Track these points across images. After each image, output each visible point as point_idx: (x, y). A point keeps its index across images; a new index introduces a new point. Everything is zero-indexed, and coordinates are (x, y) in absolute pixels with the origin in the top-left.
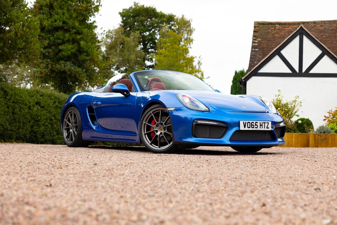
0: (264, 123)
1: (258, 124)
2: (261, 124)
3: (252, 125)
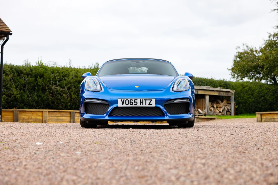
0: (145, 100)
1: (138, 101)
2: (142, 101)
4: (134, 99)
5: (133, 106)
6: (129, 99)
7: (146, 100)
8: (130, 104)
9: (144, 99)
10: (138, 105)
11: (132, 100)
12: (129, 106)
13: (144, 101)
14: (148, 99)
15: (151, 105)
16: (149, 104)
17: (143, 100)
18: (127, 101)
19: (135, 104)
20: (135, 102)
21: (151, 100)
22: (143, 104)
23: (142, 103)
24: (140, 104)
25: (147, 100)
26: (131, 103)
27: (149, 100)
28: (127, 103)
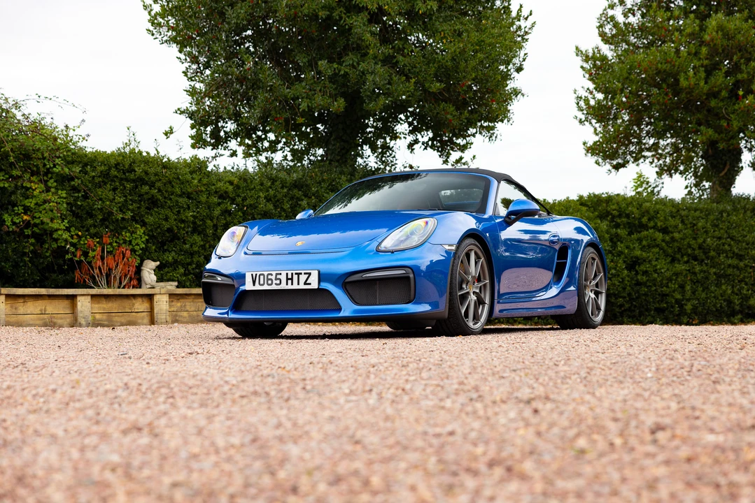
0: (296, 274)
1: (283, 278)
2: (290, 276)
3: (268, 279)
4: (274, 273)
5: (274, 287)
6: (266, 273)
7: (298, 274)
8: (268, 285)
9: (294, 272)
10: (283, 286)
11: (272, 275)
12: (266, 287)
13: (295, 277)
14: (303, 272)
15: (310, 284)
16: (305, 284)
17: (292, 274)
18: (262, 277)
19: (276, 284)
20: (276, 279)
21: (310, 274)
22: (292, 284)
23: (290, 282)
24: (287, 284)
25: (301, 274)
26: (270, 282)
27: (305, 274)
28: (262, 282)
